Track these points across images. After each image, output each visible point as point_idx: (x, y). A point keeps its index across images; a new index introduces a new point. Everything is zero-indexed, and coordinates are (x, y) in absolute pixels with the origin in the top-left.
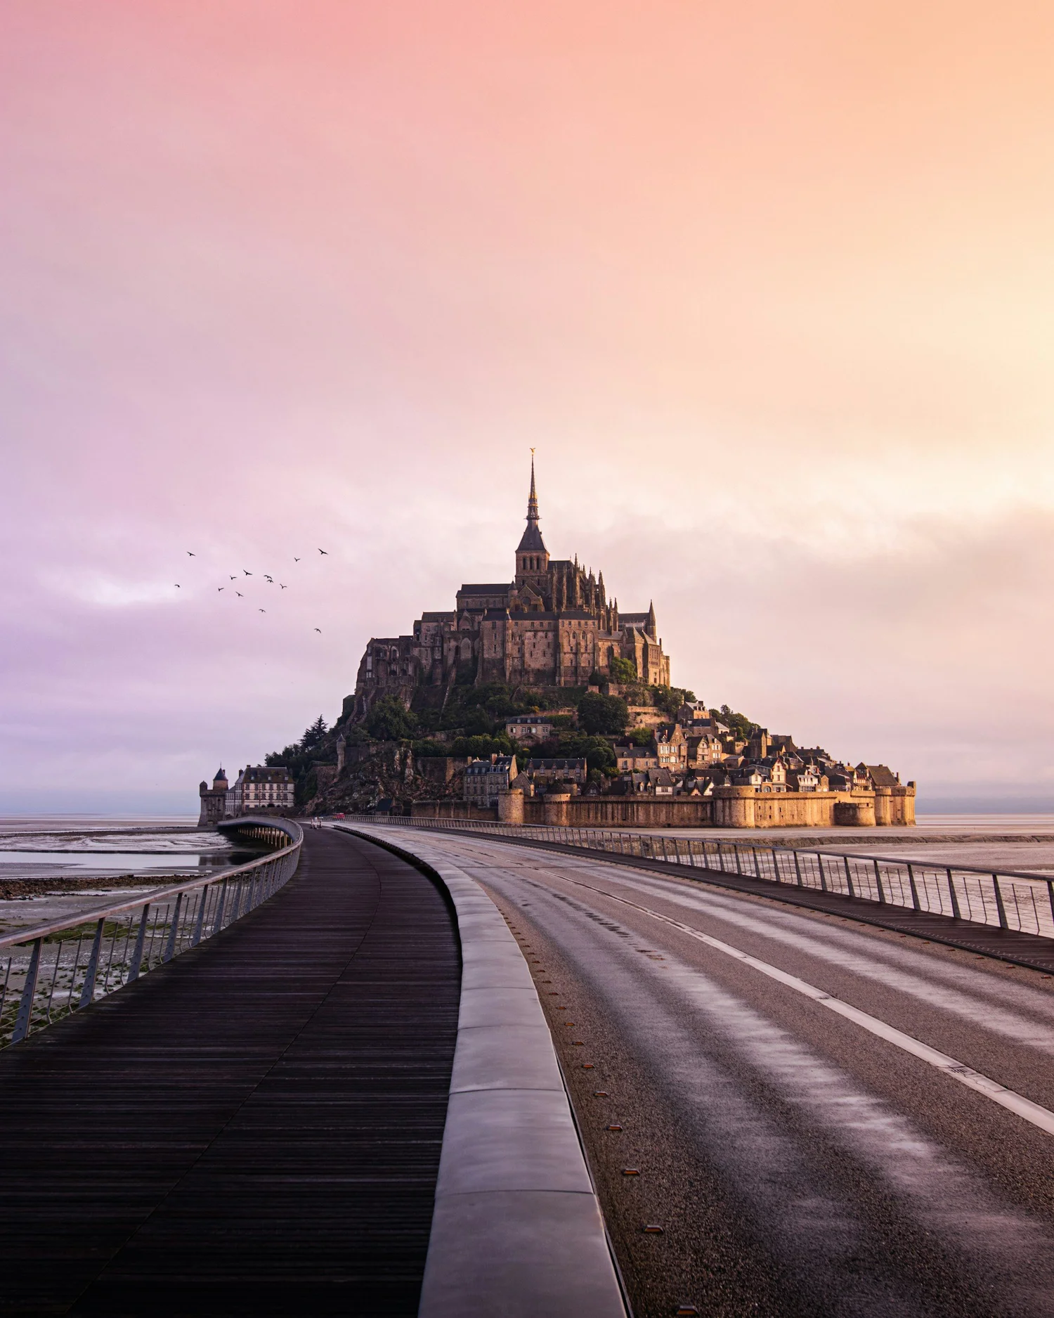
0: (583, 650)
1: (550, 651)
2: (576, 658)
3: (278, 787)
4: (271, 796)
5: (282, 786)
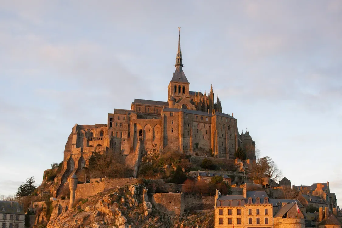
0: (229, 137)
5: (14, 216)
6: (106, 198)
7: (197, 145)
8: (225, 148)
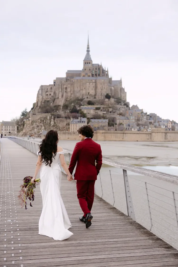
0: (104, 88)
1: (94, 89)
2: (102, 91)
3: (12, 127)
4: (10, 130)
5: (13, 127)
6: (39, 121)
7: (89, 93)
8: (102, 94)
